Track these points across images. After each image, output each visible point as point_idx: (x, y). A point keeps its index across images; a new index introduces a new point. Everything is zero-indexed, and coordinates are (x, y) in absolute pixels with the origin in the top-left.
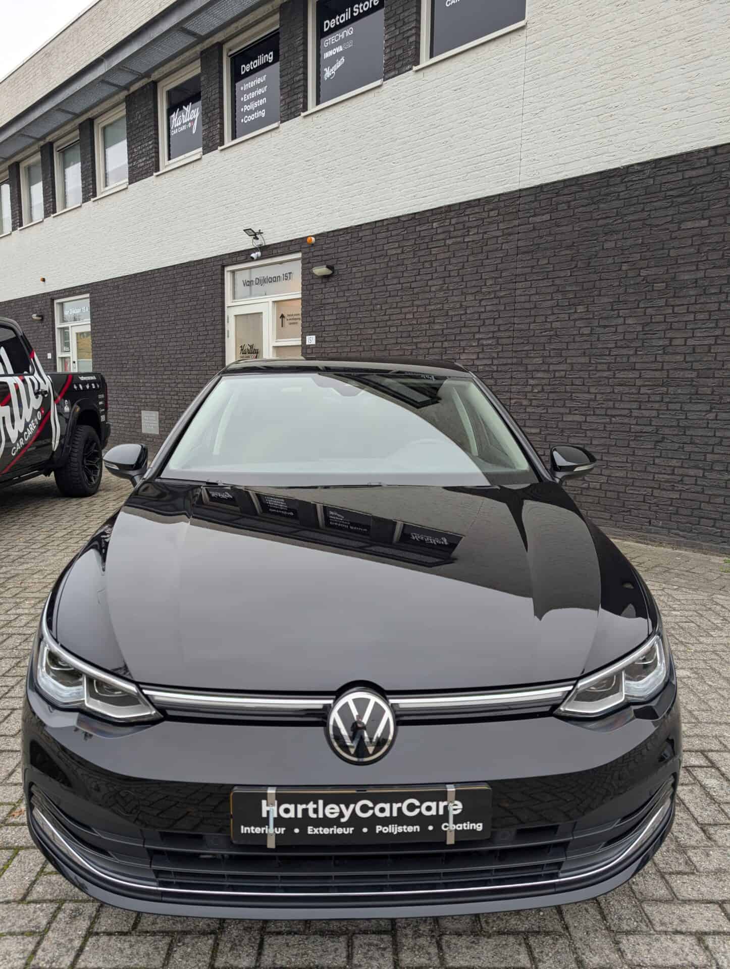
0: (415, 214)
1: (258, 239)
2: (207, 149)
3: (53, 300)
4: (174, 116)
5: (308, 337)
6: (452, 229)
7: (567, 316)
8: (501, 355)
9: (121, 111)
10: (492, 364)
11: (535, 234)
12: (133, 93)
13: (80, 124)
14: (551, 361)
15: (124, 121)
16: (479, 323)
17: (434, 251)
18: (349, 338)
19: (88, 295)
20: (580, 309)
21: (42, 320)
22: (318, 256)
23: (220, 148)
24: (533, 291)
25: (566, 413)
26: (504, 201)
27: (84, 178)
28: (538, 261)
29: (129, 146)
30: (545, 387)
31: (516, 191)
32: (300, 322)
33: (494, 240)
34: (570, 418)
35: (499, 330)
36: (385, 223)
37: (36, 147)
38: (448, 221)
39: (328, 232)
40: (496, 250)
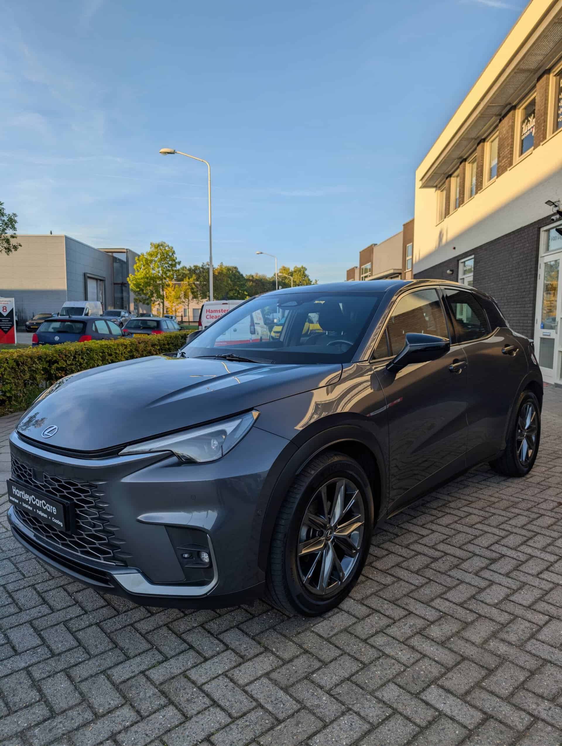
1: (556, 206)
2: (536, 146)
3: (458, 261)
4: (523, 126)
9: (497, 132)
12: (503, 116)
13: (478, 144)
15: (498, 139)
19: (473, 256)
21: (452, 274)
23: (542, 143)
27: (477, 179)
29: (499, 153)
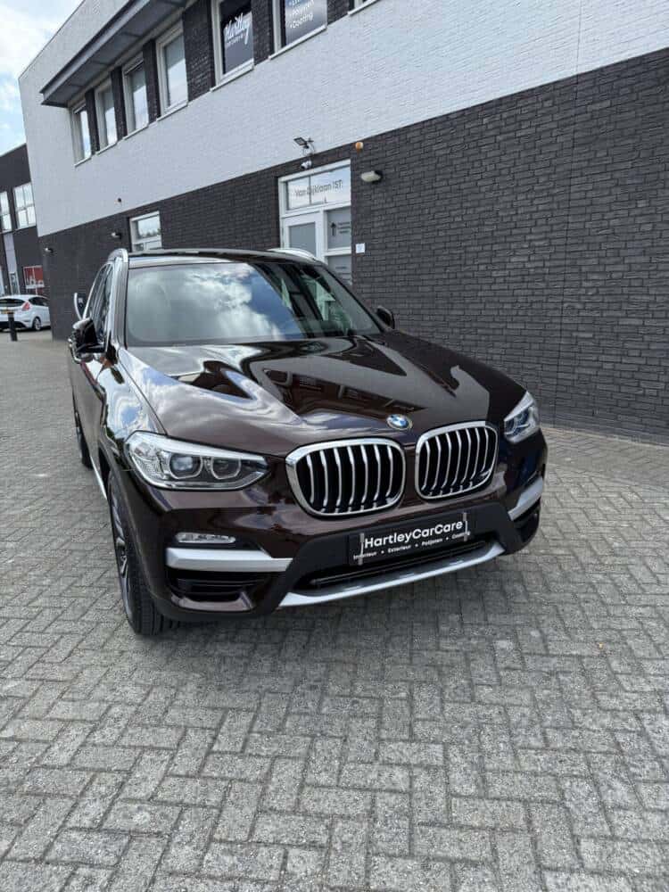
0: (464, 110)
1: (307, 147)
2: (259, 59)
3: (128, 219)
4: (227, 29)
5: (357, 245)
6: (503, 124)
7: (626, 212)
8: (553, 257)
9: (179, 29)
10: (544, 267)
11: (594, 123)
12: (190, 9)
13: (145, 46)
14: (607, 262)
15: (183, 38)
16: (529, 223)
17: (484, 149)
18: (397, 244)
19: (157, 213)
20: (641, 204)
21: (121, 238)
22: (365, 161)
23: (270, 57)
24: (591, 187)
25: (622, 317)
26: (560, 89)
27: (149, 99)
28: (595, 154)
29: (187, 63)
30: (600, 290)
31: (573, 77)
32: (350, 230)
33: (548, 134)
34: (627, 322)
35: (552, 231)
36: (434, 122)
37: (106, 74)
38: (499, 115)
39: (377, 136)
40: (551, 143)
